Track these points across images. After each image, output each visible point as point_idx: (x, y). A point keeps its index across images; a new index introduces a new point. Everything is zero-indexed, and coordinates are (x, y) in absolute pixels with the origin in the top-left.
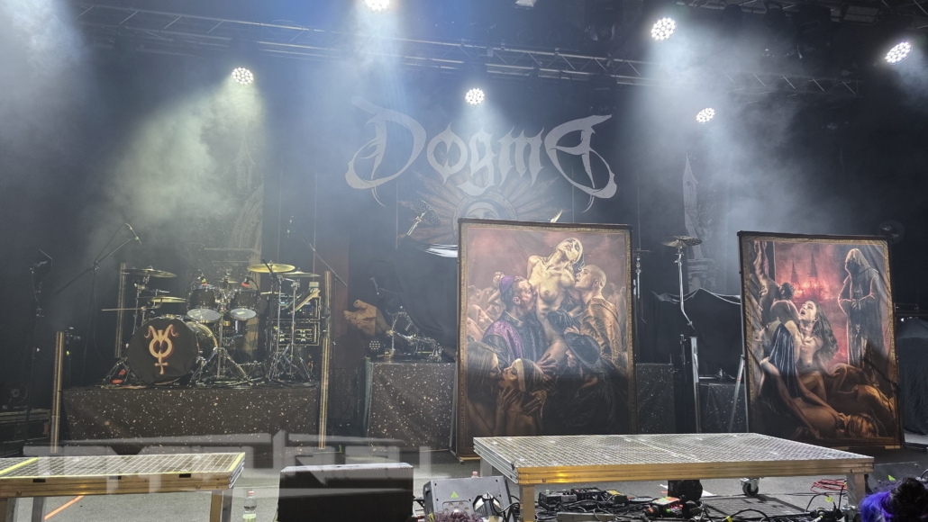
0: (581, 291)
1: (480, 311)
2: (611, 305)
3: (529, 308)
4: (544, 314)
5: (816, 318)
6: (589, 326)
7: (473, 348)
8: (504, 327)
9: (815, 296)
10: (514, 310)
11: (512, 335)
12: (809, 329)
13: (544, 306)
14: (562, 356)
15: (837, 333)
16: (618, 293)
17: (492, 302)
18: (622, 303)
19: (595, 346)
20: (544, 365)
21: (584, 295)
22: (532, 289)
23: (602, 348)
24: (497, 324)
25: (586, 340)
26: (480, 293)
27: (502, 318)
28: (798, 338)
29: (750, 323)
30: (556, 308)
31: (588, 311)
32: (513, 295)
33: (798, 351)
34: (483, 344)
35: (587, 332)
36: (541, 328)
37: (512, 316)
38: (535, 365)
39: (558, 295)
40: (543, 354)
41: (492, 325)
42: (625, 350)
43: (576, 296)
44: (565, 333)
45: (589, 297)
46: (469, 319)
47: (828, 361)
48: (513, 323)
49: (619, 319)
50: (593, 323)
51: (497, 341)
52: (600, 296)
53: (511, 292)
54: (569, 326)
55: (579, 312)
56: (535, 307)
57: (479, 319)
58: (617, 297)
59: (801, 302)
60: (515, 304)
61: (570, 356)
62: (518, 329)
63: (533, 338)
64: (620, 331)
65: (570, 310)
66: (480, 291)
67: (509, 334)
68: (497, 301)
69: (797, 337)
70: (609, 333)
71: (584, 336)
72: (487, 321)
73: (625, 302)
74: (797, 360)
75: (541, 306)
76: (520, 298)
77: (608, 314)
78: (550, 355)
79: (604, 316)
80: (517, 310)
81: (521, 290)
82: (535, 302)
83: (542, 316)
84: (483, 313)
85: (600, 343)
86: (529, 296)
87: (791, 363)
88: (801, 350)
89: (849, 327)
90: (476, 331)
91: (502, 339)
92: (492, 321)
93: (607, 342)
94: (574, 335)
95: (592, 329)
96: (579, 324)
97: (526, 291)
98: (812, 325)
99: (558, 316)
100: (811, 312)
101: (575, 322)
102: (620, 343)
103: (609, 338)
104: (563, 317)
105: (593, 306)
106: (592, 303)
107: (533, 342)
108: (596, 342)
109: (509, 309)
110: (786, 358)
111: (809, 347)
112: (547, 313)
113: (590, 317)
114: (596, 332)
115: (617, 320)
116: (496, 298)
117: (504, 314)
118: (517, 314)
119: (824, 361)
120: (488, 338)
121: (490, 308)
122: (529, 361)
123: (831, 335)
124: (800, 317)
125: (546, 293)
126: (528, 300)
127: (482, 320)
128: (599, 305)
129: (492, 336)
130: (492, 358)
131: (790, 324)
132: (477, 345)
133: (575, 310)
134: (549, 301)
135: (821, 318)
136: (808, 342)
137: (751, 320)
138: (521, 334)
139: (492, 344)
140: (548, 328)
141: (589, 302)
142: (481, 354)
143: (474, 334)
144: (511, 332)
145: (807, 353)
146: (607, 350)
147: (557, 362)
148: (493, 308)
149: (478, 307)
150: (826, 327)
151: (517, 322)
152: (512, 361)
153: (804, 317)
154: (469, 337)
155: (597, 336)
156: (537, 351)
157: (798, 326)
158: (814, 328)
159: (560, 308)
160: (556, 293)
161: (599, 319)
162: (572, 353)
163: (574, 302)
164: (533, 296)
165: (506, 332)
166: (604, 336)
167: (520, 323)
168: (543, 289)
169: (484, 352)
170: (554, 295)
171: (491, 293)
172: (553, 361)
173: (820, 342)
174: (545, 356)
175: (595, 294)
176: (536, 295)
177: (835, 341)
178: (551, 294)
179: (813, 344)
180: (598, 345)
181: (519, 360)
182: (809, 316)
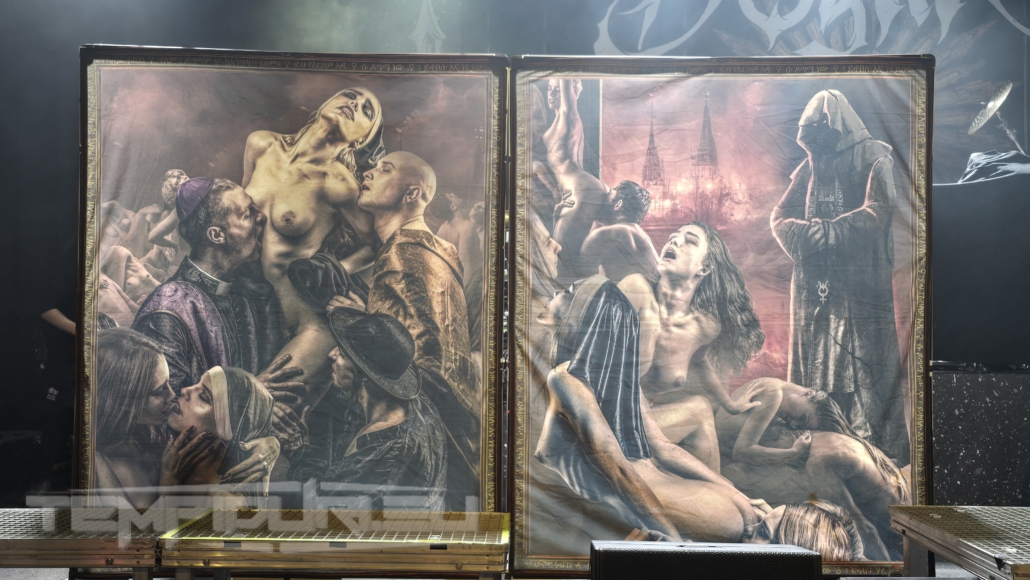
0: (373, 213)
1: (129, 259)
2: (446, 244)
3: (246, 252)
4: (279, 266)
5: (706, 267)
6: (389, 294)
7: (114, 342)
8: (186, 295)
9: (706, 214)
10: (208, 257)
11: (204, 314)
12: (682, 295)
13: (281, 248)
14: (319, 361)
15: (761, 303)
16: (466, 217)
17: (159, 240)
18: (473, 241)
19: (401, 339)
20: (275, 380)
21: (380, 223)
22: (254, 209)
23: (418, 343)
24: (168, 290)
25: (380, 325)
26: (132, 218)
27: (182, 275)
28: (653, 317)
29: (526, 280)
30: (309, 252)
31: (387, 260)
32: (208, 222)
33: (648, 349)
34: (135, 334)
35: (384, 307)
36: (273, 297)
37: (204, 269)
38: (254, 380)
39: (317, 221)
40: (274, 356)
41: (157, 292)
42: (477, 348)
43: (361, 225)
44: (331, 308)
45: (391, 226)
46: (103, 277)
47: (731, 372)
48: (204, 286)
49: (466, 278)
50: (399, 287)
51: (166, 326)
52: (420, 225)
53: (202, 215)
54: (340, 294)
55: (366, 261)
56: (259, 249)
57: (127, 277)
58: (462, 227)
59: (665, 229)
60: (212, 244)
61: (340, 361)
62: (215, 299)
63: (251, 320)
64: (464, 303)
65: (345, 256)
66: (130, 213)
67: (195, 311)
68: (169, 238)
69: (648, 313)
70: (437, 308)
71: (378, 315)
72: (145, 282)
73: (481, 236)
74: (644, 369)
75: (274, 246)
76: (224, 229)
77: (436, 264)
78: (289, 359)
79: (427, 270)
80: (215, 257)
81: (227, 212)
82: (261, 237)
83: (276, 271)
84: (137, 263)
85: (414, 332)
86: (246, 223)
87: (628, 375)
88: (658, 345)
89: (799, 288)
90: (121, 305)
91: (178, 322)
92: (157, 283)
93: (431, 328)
94: (351, 312)
95: (397, 300)
96: (365, 288)
97: (239, 213)
98: (691, 285)
99: (315, 269)
100: (692, 253)
101: (356, 283)
102: (464, 331)
103: (438, 319)
104: (326, 271)
105: (401, 246)
106: (400, 239)
107: (252, 328)
108: (404, 331)
109: (196, 256)
110: (616, 365)
111: (681, 339)
112: (287, 262)
113: (393, 272)
114: (405, 308)
115: (459, 280)
116: (168, 230)
117: (185, 267)
118: (216, 267)
119: (720, 372)
120: (147, 320)
121: (153, 253)
122: (241, 372)
123: (744, 308)
124: (662, 265)
125: (288, 218)
126: (244, 234)
127: (134, 280)
128: (416, 245)
129: (156, 317)
130: (154, 365)
131: (634, 284)
132: (121, 335)
133: (356, 256)
134: (293, 235)
135: (720, 266)
136: (679, 326)
137: (530, 273)
138: (225, 312)
139: (157, 334)
140: (288, 298)
141: (393, 238)
142: (131, 355)
143: (115, 310)
144: (201, 306)
145: (674, 352)
146: (432, 349)
147: (306, 373)
148: (161, 253)
149: (125, 251)
150: (732, 289)
151: (215, 285)
152: (201, 371)
153: (674, 266)
154: (102, 317)
155: (407, 315)
156: (261, 349)
157: (655, 288)
158: (698, 291)
159: (320, 251)
160: (312, 218)
161: (416, 278)
162: (345, 355)
163: (354, 237)
164: (256, 223)
165: (189, 306)
166: (425, 316)
167: (222, 287)
168: (280, 210)
169: (136, 352)
170: (305, 222)
171: (157, 218)
172: (296, 373)
173: (712, 326)
174: (278, 360)
175: (407, 220)
176: (263, 222)
177: (753, 323)
178: (299, 219)
179: (692, 330)
180: (408, 336)
181: (217, 369)
182: (687, 264)
